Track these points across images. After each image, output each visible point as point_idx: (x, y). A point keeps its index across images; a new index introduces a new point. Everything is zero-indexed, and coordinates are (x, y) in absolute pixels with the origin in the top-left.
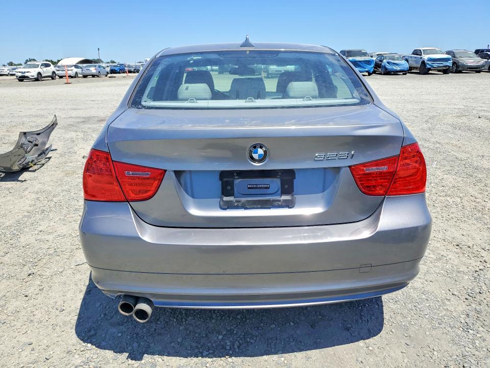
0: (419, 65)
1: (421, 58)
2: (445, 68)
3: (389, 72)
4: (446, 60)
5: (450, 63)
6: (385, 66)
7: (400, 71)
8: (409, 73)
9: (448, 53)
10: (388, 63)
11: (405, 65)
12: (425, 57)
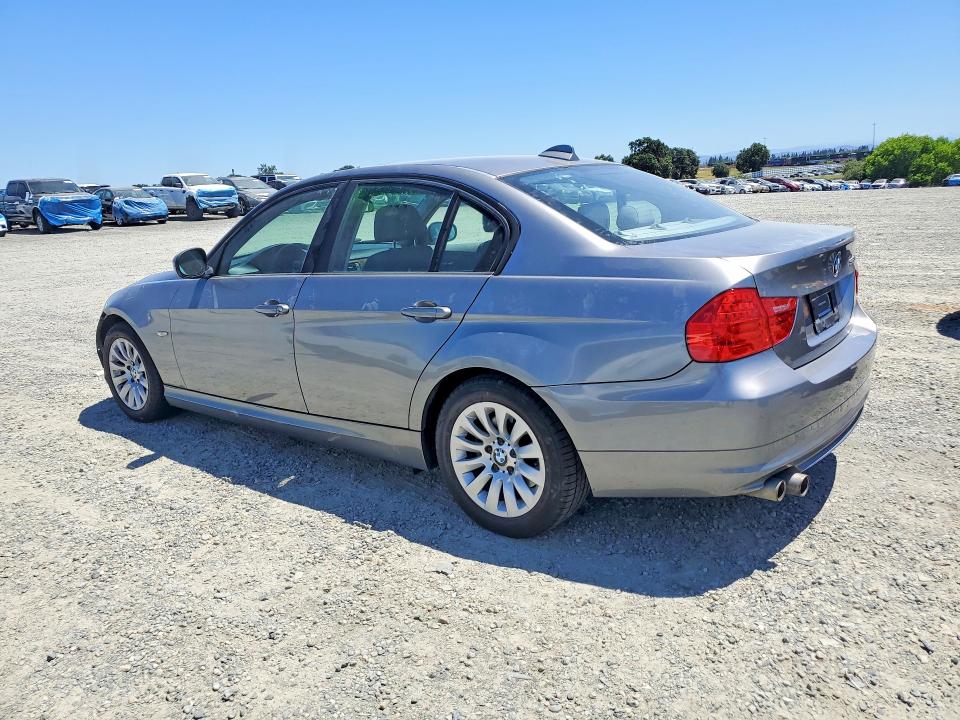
0: (183, 205)
1: (184, 192)
2: (229, 208)
3: (133, 219)
4: (229, 194)
5: (234, 199)
6: (121, 209)
7: (155, 217)
8: (171, 219)
9: (225, 181)
10: (127, 202)
11: (160, 206)
12: (193, 190)
